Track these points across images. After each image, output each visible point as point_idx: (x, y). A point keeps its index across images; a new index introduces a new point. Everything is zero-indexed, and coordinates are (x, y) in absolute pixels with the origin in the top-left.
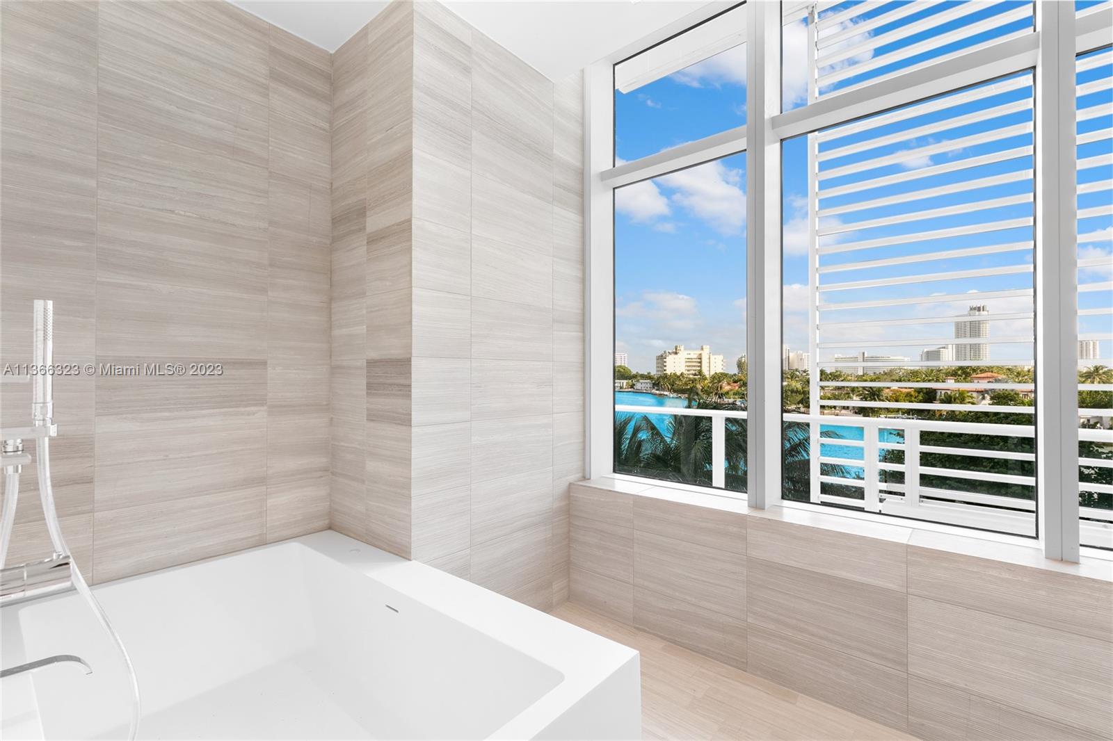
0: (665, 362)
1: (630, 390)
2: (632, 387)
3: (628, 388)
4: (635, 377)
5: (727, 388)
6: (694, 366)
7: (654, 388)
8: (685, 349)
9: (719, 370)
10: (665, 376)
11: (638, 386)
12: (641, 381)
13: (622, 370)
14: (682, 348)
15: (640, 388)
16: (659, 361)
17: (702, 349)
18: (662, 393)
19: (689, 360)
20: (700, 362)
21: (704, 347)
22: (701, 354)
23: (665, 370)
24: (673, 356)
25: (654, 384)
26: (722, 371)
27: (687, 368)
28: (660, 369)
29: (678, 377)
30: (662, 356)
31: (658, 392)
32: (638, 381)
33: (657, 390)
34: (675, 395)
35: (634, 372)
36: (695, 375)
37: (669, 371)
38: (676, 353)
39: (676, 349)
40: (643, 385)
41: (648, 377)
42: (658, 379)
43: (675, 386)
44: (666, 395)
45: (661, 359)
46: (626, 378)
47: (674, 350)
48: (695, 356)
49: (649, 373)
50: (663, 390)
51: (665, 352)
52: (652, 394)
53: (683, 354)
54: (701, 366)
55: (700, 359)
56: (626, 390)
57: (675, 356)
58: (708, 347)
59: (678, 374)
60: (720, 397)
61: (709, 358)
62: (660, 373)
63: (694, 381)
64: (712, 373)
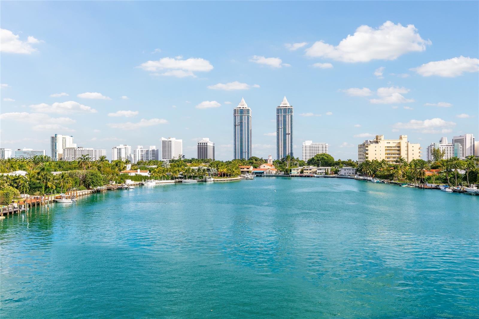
0: (367, 150)
1: (334, 175)
2: (336, 172)
3: (332, 174)
4: (337, 164)
5: (428, 174)
6: (394, 154)
7: (356, 173)
8: (385, 139)
9: (416, 157)
10: (367, 163)
11: (342, 172)
12: (344, 167)
13: (326, 158)
14: (383, 138)
15: (344, 174)
16: (362, 149)
17: (401, 138)
18: (366, 178)
19: (388, 148)
20: (399, 150)
21: (403, 136)
22: (399, 143)
23: (367, 158)
24: (374, 145)
25: (357, 170)
26: (419, 158)
27: (387, 156)
28: (362, 157)
29: (380, 164)
30: (364, 145)
31: (361, 177)
32: (341, 167)
33: (360, 175)
34: (378, 180)
35: (336, 160)
36: (397, 162)
37: (371, 158)
38: (377, 142)
39: (377, 139)
40: (347, 171)
41: (349, 164)
42: (361, 165)
43: (378, 173)
44: (369, 180)
45: (363, 148)
46: (330, 165)
47: (375, 140)
48: (394, 145)
49: (350, 160)
50: (366, 175)
51: (367, 141)
52: (356, 179)
53: (383, 144)
54: (399, 154)
55: (399, 147)
56: (331, 176)
57: (376, 145)
58: (406, 136)
59: (380, 160)
60: (422, 182)
61: (408, 146)
62: (362, 160)
63: (395, 167)
64: (410, 160)
